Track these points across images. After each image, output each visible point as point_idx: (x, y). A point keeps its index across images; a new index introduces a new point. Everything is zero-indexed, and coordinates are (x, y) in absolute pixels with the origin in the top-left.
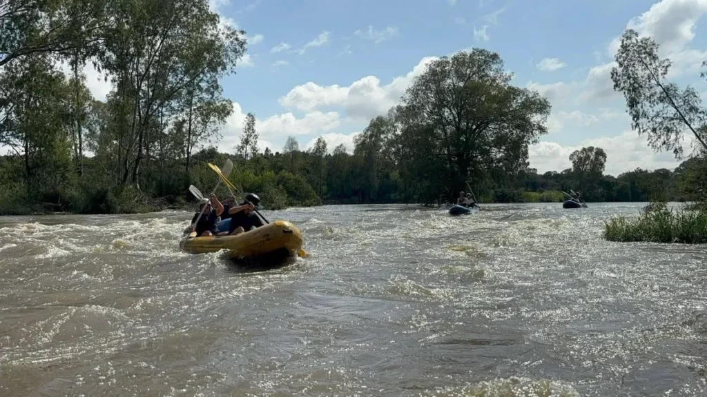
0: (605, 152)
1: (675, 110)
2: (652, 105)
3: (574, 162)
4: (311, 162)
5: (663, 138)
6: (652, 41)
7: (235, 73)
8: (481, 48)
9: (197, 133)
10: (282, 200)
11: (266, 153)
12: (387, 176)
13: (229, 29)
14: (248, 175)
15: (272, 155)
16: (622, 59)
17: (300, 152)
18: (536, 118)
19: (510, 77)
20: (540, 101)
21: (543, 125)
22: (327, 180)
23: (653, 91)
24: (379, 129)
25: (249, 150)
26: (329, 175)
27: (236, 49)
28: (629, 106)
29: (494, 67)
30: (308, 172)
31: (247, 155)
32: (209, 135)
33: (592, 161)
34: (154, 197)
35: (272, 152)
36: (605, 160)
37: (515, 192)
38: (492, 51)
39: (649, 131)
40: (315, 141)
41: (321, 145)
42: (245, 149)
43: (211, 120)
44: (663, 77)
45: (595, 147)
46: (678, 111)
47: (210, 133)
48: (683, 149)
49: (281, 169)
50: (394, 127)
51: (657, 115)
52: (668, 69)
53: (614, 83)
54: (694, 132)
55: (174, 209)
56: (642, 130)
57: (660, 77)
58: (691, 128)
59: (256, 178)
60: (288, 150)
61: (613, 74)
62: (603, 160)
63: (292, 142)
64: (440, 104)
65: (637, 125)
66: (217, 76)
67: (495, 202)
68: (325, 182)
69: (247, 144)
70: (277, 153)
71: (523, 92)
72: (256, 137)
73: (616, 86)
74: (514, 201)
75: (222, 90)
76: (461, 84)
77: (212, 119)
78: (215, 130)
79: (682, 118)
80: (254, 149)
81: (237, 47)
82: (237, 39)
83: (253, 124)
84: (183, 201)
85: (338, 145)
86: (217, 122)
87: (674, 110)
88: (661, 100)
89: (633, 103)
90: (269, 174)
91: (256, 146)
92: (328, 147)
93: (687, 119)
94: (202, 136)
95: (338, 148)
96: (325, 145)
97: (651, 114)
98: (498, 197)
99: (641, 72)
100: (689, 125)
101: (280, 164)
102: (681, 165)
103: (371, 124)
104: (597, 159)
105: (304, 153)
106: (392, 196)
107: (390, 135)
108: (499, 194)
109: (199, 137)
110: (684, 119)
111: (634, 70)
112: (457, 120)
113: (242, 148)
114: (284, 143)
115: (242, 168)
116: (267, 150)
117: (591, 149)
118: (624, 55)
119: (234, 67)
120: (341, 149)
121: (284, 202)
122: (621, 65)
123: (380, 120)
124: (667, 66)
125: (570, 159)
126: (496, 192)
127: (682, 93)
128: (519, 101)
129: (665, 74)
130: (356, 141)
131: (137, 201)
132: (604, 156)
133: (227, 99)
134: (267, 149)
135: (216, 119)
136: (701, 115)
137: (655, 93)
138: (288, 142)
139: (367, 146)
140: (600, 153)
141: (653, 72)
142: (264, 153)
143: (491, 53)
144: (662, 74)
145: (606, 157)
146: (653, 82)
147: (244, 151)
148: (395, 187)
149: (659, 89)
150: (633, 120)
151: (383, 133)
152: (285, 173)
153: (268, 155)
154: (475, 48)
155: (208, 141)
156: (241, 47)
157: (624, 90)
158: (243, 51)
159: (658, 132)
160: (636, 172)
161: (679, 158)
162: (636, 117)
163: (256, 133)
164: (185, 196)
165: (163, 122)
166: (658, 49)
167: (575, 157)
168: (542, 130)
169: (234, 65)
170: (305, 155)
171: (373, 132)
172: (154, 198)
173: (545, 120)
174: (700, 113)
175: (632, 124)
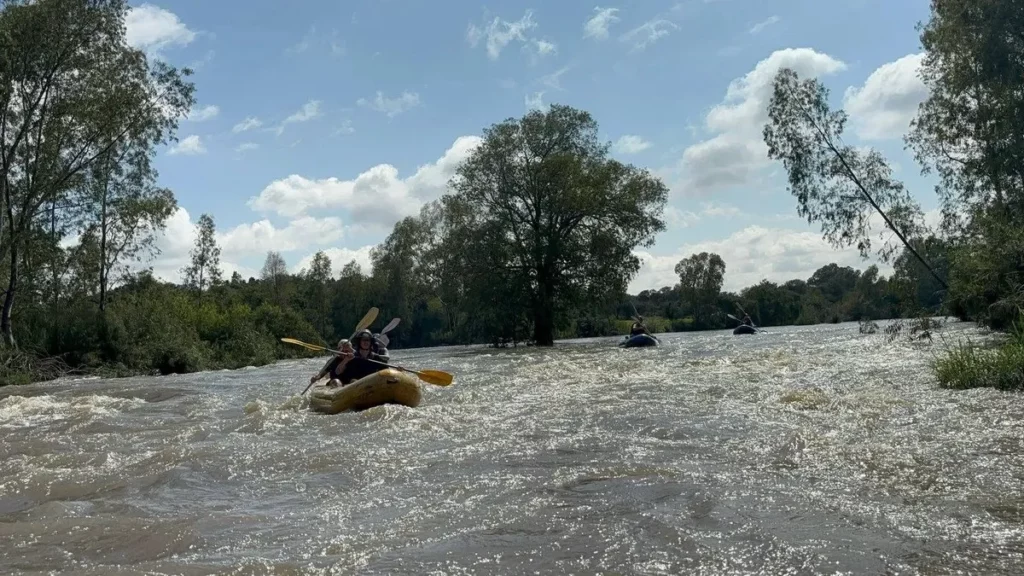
0: (722, 258)
1: (856, 185)
2: (823, 180)
3: (682, 275)
4: (307, 289)
5: (844, 227)
6: (820, 84)
7: (176, 139)
8: (563, 104)
9: (118, 248)
10: (269, 350)
11: (233, 281)
12: (423, 306)
13: (163, 66)
14: (207, 313)
15: (244, 281)
16: (777, 112)
17: (288, 276)
18: (648, 209)
19: (606, 149)
20: (652, 183)
21: (658, 218)
22: (333, 316)
23: (823, 158)
24: (408, 236)
25: (206, 274)
26: (336, 308)
27: (177, 100)
28: (791, 181)
29: (584, 133)
30: (302, 305)
31: (204, 280)
32: (136, 249)
33: (706, 272)
34: (42, 356)
35: (243, 278)
36: (723, 271)
37: (606, 320)
38: (580, 109)
39: (823, 217)
40: (311, 258)
41: (321, 264)
42: (199, 272)
43: (139, 224)
44: (838, 138)
45: (709, 253)
46: (861, 187)
47: (139, 246)
48: (871, 242)
49: (259, 302)
50: (430, 233)
51: (832, 194)
52: (844, 125)
53: (769, 148)
54: (885, 217)
55: (80, 374)
56: (812, 216)
57: (834, 137)
58: (880, 212)
59: (222, 317)
60: (269, 273)
61: (766, 135)
62: (720, 271)
63: (275, 261)
64: (507, 191)
65: (805, 209)
66: (147, 153)
67: (579, 337)
68: (330, 320)
69: (202, 264)
70: (252, 279)
71: (627, 170)
72: (217, 252)
73: (772, 152)
74: (604, 334)
75: (156, 175)
76: (538, 160)
77: (141, 222)
78: (146, 241)
79: (865, 197)
80: (214, 272)
81: (179, 96)
82: (178, 83)
83: (211, 232)
84: (95, 361)
85: (349, 262)
86: (150, 226)
87: (854, 186)
88: (835, 171)
89: (797, 176)
90: (242, 309)
91: (218, 267)
92: (332, 266)
93: (873, 197)
94: (125, 251)
95: (348, 267)
96: (327, 263)
97: (823, 191)
98: (582, 329)
99: (805, 130)
100: (877, 208)
101: (258, 294)
102: (815, 274)
103: (396, 229)
104: (712, 269)
105: (294, 276)
106: (433, 335)
107: (425, 245)
108: (583, 325)
109: (120, 254)
110: (870, 199)
111: (794, 127)
112: (534, 214)
113: (195, 270)
114: (262, 265)
115: (197, 302)
116: (235, 275)
117: (704, 256)
118: (779, 107)
119: (174, 130)
120: (354, 269)
121: (271, 353)
122: (776, 121)
123: (409, 222)
124: (842, 121)
125: (677, 271)
126: (579, 322)
127: (864, 160)
128: (625, 183)
129: (839, 132)
130: (375, 256)
131: (9, 366)
132: (722, 265)
133: (163, 188)
134: (235, 273)
135: (148, 223)
136: (893, 192)
137: (827, 161)
138: (268, 262)
139: (392, 262)
140: (716, 261)
141: (823, 131)
142: (230, 281)
143: (579, 113)
144: (835, 133)
145: (724, 267)
146: (825, 145)
147: (198, 276)
148: (435, 322)
149: (831, 155)
150: (800, 201)
151: (415, 242)
152: (267, 307)
153: (236, 283)
154: (554, 104)
155: (136, 258)
156: (186, 95)
157: (783, 159)
158: (189, 103)
159: (836, 218)
160: (762, 285)
161: (866, 256)
162: (803, 198)
163: (216, 247)
164: (99, 352)
165: (57, 230)
166: (829, 97)
167: (683, 268)
168: (658, 225)
169: (175, 127)
170: (296, 280)
171: (400, 242)
172: (40, 357)
173: (660, 209)
174: (892, 188)
175: (798, 207)
